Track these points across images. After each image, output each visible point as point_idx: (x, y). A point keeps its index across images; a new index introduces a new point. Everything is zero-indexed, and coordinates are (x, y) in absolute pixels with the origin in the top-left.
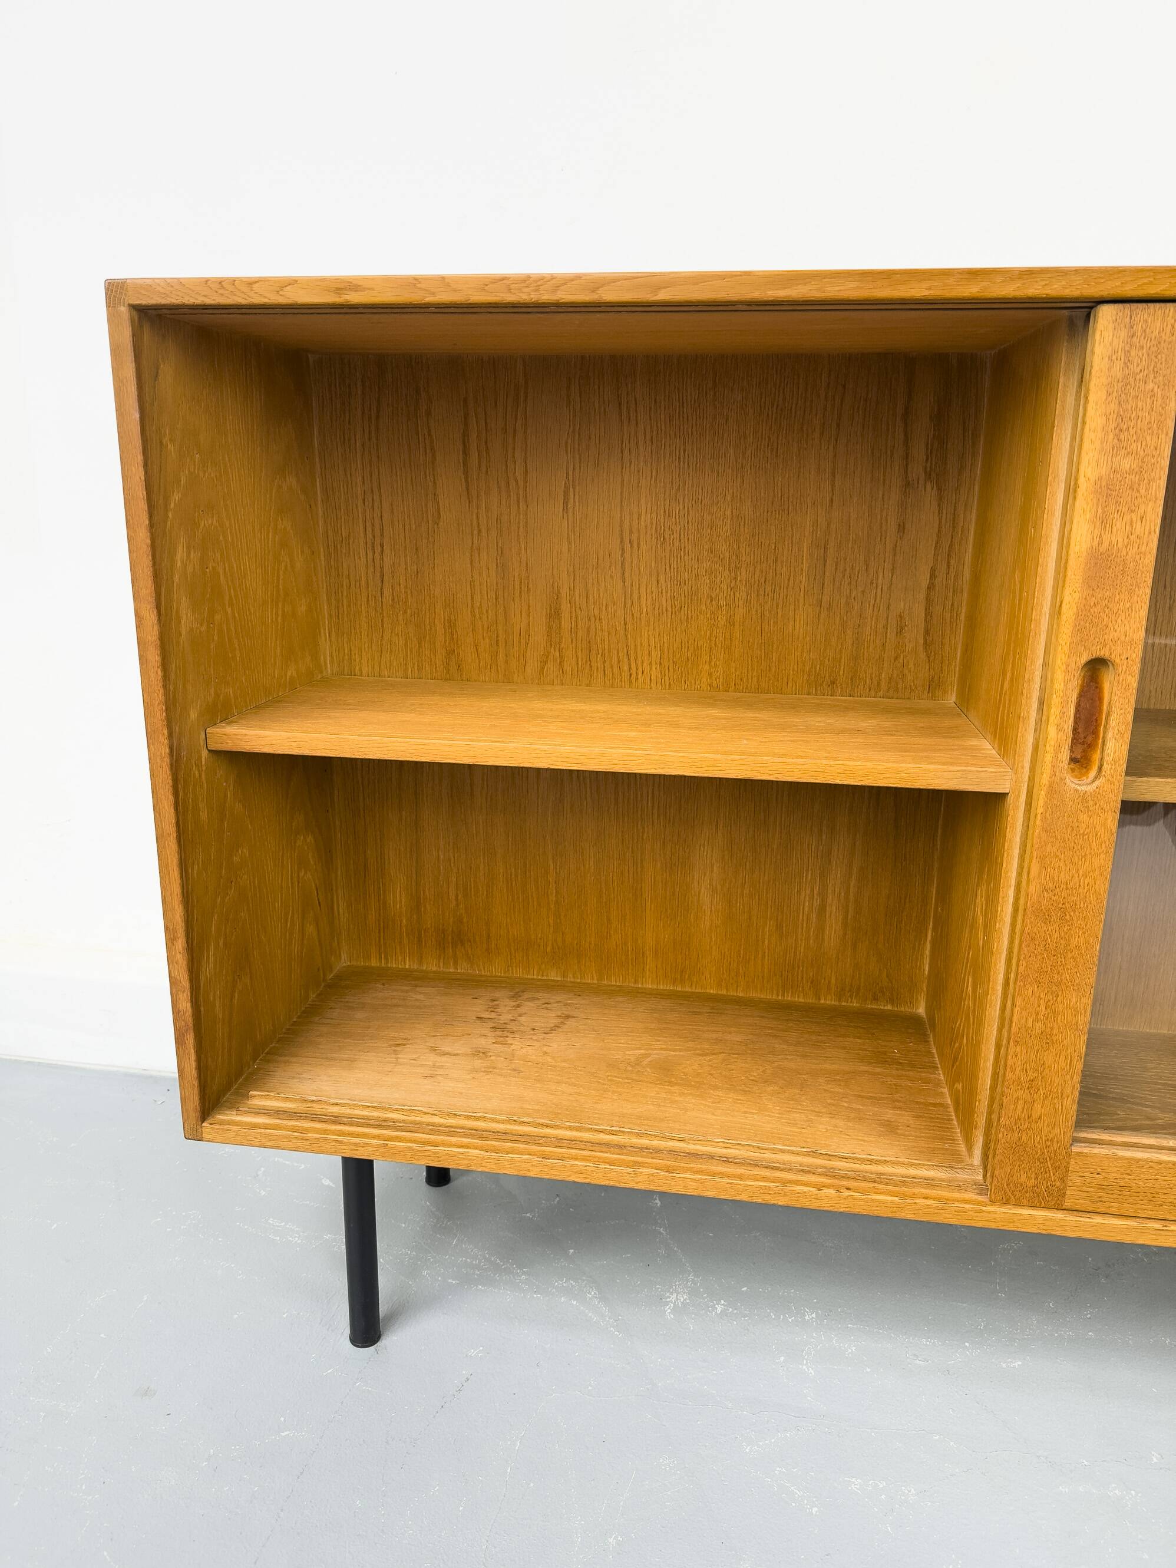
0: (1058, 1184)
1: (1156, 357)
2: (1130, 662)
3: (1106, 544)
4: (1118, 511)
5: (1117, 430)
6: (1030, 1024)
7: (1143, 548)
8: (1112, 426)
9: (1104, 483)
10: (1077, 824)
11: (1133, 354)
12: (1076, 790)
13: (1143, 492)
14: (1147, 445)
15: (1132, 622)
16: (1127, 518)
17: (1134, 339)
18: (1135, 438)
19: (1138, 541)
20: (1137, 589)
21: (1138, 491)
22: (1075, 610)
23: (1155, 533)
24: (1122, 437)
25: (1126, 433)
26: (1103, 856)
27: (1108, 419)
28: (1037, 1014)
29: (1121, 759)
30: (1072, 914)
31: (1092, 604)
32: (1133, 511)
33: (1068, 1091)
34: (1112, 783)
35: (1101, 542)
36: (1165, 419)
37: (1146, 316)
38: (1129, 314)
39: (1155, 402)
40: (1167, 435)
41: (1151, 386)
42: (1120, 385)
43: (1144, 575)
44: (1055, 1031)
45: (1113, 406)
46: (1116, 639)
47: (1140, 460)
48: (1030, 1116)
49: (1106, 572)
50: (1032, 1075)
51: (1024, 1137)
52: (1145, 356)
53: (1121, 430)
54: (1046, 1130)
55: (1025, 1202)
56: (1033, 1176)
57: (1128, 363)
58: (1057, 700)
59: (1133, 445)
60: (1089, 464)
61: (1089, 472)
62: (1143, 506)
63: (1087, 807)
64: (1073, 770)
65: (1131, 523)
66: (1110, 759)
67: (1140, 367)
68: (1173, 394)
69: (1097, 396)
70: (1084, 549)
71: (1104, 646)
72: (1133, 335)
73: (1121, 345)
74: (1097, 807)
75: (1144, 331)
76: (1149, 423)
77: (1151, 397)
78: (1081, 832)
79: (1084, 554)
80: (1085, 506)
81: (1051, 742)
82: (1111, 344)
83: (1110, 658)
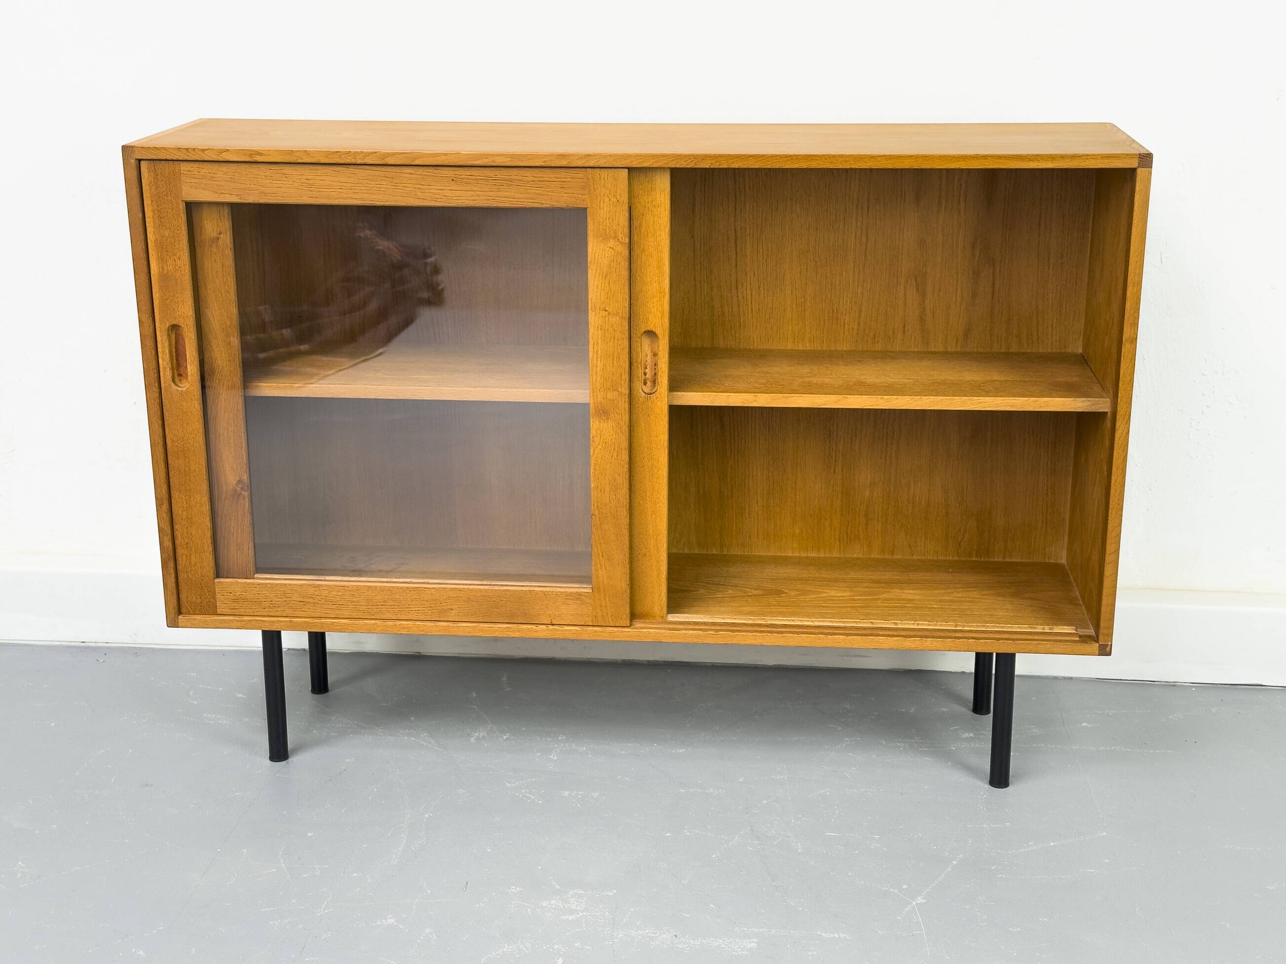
0: (212, 601)
1: (169, 185)
2: (190, 327)
3: (166, 271)
4: (168, 255)
5: (160, 218)
6: (180, 513)
7: (183, 272)
8: (157, 216)
9: (159, 242)
10: (181, 407)
11: (159, 183)
12: (176, 390)
13: (177, 246)
14: (174, 225)
15: (185, 307)
16: (172, 258)
17: (158, 177)
18: (168, 221)
19: (180, 269)
20: (185, 292)
21: (175, 245)
22: (158, 301)
23: (187, 265)
24: (162, 221)
25: (163, 219)
26: (197, 423)
27: (154, 213)
28: (183, 507)
29: (195, 373)
30: (188, 453)
31: (166, 299)
32: (174, 255)
33: (206, 548)
34: (193, 386)
35: (163, 268)
36: (180, 213)
37: (161, 166)
39: (173, 205)
40: (182, 220)
41: (170, 198)
42: (156, 197)
44: (193, 517)
45: (155, 207)
46: (180, 315)
47: (173, 231)
48: (190, 564)
49: (168, 284)
50: (186, 540)
51: (190, 577)
52: (164, 185)
54: (199, 570)
55: (197, 612)
56: (199, 597)
57: (157, 188)
58: (159, 345)
59: (168, 225)
60: (150, 233)
61: (151, 237)
62: (178, 253)
63: (184, 398)
64: (180, 380)
65: (175, 260)
66: (190, 374)
67: (164, 189)
68: (180, 202)
69: (147, 202)
70: (156, 273)
71: (175, 319)
72: (157, 175)
73: (153, 179)
74: (189, 398)
75: (161, 173)
76: (173, 215)
77: (171, 203)
78: (184, 411)
79: (157, 275)
80: (152, 252)
81: (161, 366)
82: (148, 178)
83: (180, 324)
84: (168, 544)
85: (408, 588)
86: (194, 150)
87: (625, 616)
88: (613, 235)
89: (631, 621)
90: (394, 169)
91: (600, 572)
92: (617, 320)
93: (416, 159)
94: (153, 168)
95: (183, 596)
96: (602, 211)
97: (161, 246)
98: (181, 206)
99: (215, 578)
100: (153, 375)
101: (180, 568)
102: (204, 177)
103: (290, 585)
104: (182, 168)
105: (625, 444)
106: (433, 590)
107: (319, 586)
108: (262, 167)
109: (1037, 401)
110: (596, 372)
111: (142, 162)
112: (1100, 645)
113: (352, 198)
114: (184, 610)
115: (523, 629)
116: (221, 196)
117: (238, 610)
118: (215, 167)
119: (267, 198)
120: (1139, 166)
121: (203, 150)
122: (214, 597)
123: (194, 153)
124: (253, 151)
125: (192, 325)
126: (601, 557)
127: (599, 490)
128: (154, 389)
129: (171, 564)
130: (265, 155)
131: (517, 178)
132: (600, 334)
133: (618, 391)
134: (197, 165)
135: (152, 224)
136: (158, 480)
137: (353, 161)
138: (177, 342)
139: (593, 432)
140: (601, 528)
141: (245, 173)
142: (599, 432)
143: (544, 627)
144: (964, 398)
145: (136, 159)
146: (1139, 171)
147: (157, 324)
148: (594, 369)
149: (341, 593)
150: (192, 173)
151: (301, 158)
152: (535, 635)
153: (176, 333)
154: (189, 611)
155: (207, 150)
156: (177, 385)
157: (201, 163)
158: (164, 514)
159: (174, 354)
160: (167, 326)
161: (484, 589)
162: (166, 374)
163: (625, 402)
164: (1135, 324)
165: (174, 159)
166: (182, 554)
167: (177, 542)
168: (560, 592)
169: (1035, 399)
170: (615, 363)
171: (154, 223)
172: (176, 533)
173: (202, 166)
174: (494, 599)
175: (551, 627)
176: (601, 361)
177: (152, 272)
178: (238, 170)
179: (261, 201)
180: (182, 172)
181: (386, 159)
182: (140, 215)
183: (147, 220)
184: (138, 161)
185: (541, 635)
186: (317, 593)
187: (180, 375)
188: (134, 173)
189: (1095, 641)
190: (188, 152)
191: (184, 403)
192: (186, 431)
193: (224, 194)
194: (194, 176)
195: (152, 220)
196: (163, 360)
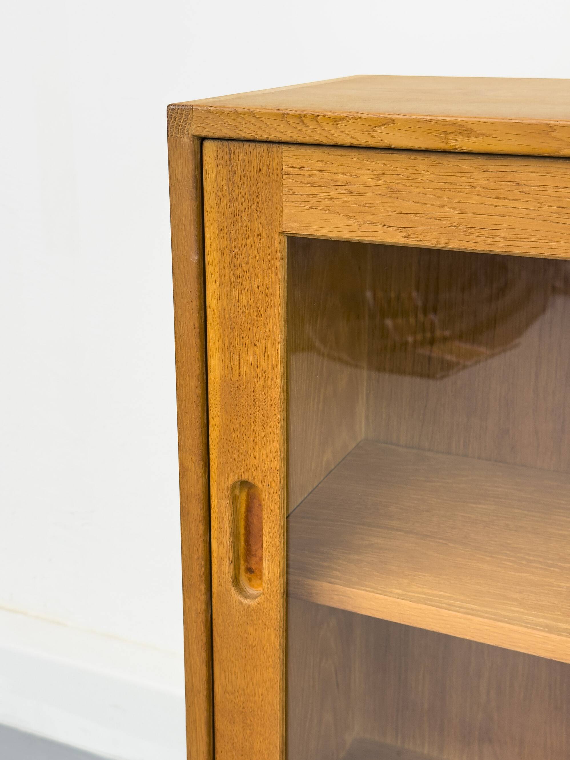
1: (257, 196)
2: (272, 490)
3: (236, 374)
4: (243, 344)
5: (232, 266)
7: (269, 382)
8: (227, 261)
9: (227, 316)
10: (245, 635)
11: (236, 192)
12: (241, 603)
13: (262, 327)
14: (260, 283)
15: (268, 451)
16: (252, 351)
17: (236, 178)
18: (248, 274)
19: (264, 374)
20: (268, 421)
21: (258, 327)
22: (218, 433)
23: (278, 369)
24: (237, 272)
25: (240, 269)
26: (271, 669)
27: (222, 254)
29: (275, 580)
30: (252, 719)
31: (232, 429)
32: (256, 345)
34: (270, 602)
35: (231, 372)
36: (273, 259)
37: (243, 155)
38: (228, 152)
39: (261, 241)
40: (276, 274)
41: (256, 225)
42: (229, 221)
43: (273, 408)
45: (225, 242)
46: (257, 465)
47: (256, 296)
49: (240, 401)
52: (247, 195)
53: (235, 266)
57: (233, 200)
58: (214, 516)
59: (248, 281)
60: (212, 296)
61: (213, 303)
62: (264, 342)
63: (252, 620)
64: (250, 580)
65: (256, 356)
66: (267, 578)
67: (245, 205)
68: (276, 235)
69: (210, 230)
70: (218, 376)
71: (248, 470)
72: (234, 173)
73: (225, 182)
74: (260, 622)
75: (243, 170)
76: (259, 261)
77: (258, 236)
78: (250, 643)
79: (219, 381)
80: (213, 335)
81: (214, 554)
82: (216, 180)
83: (256, 482)
86: (316, 121)
94: (227, 157)
98: (277, 245)
100: (199, 570)
102: (331, 183)
104: (287, 160)
108: (466, 163)
111: (207, 144)
116: (365, 227)
119: (468, 238)
121: (336, 120)
123: (312, 125)
124: (451, 124)
128: (198, 594)
130: (480, 135)
134: (319, 154)
135: (217, 276)
138: (249, 510)
141: (425, 178)
145: (194, 136)
147: (212, 475)
150: (307, 172)
153: (248, 495)
155: (344, 119)
156: (241, 592)
157: (327, 150)
159: (242, 531)
160: (231, 483)
162: (223, 569)
165: (271, 138)
171: (220, 276)
177: (211, 375)
178: (410, 171)
179: (454, 245)
180: (285, 168)
182: (195, 258)
183: (209, 269)
184: (199, 142)
187: (250, 570)
188: (190, 168)
190: (303, 123)
191: (251, 630)
192: (251, 679)
193: (372, 223)
194: (309, 179)
195: (217, 269)
196: (219, 544)
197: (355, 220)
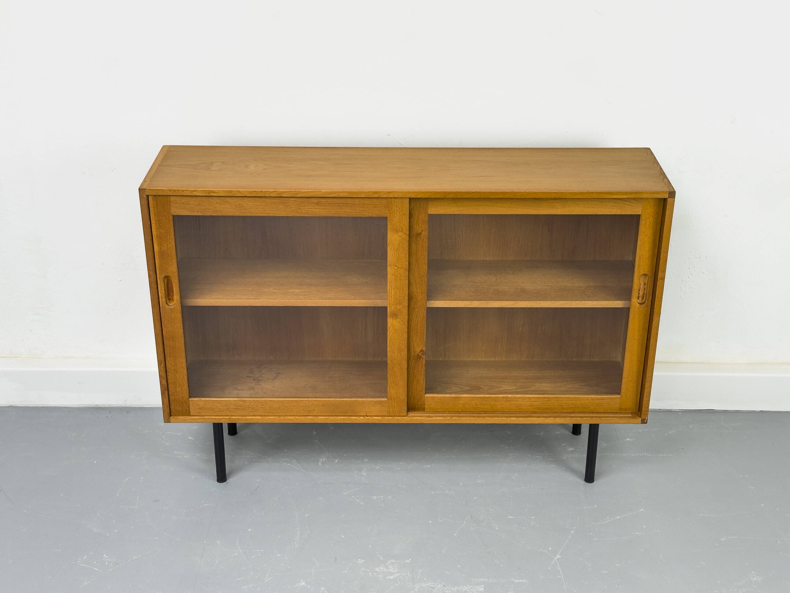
0: (188, 409)
1: (164, 207)
2: (175, 277)
3: (162, 249)
4: (163, 242)
6: (170, 367)
7: (172, 250)
8: (158, 223)
10: (170, 316)
12: (169, 308)
13: (169, 237)
14: (167, 227)
15: (173, 267)
16: (166, 243)
17: (158, 203)
18: (163, 225)
19: (170, 249)
20: (172, 260)
21: (167, 237)
22: (158, 265)
23: (174, 247)
24: (160, 225)
25: (161, 224)
26: (179, 324)
27: (156, 221)
28: (172, 364)
29: (178, 300)
30: (175, 338)
31: (162, 263)
33: (185, 385)
34: (177, 306)
35: (161, 249)
36: (170, 221)
37: (160, 199)
39: (166, 217)
40: (171, 224)
41: (165, 214)
42: (157, 213)
44: (178, 369)
45: (157, 218)
46: (170, 271)
47: (166, 230)
48: (176, 391)
49: (163, 256)
50: (174, 381)
51: (176, 398)
52: (162, 207)
53: (160, 224)
54: (181, 394)
55: (180, 415)
56: (181, 407)
57: (158, 208)
58: (159, 287)
59: (163, 227)
60: (154, 231)
61: (154, 233)
62: (169, 241)
63: (173, 312)
64: (170, 302)
65: (167, 245)
66: (176, 300)
67: (161, 209)
68: (170, 216)
69: (152, 216)
70: (157, 250)
71: (167, 273)
72: (158, 202)
73: (155, 205)
74: (175, 311)
75: (160, 202)
76: (166, 222)
78: (173, 318)
79: (158, 252)
80: (155, 241)
81: (160, 296)
82: (153, 204)
83: (170, 276)
84: (164, 383)
85: (291, 400)
87: (404, 411)
88: (401, 230)
89: (407, 413)
90: (286, 199)
91: (392, 390)
92: (402, 271)
93: (297, 194)
94: (156, 199)
95: (172, 407)
96: (395, 218)
97: (159, 237)
98: (170, 218)
99: (189, 398)
100: (156, 301)
101: (171, 394)
102: (183, 203)
103: (229, 400)
104: (171, 199)
105: (406, 330)
106: (305, 401)
107: (245, 401)
108: (215, 198)
109: (614, 303)
110: (391, 296)
111: (149, 196)
112: (642, 419)
113: (263, 213)
114: (172, 414)
115: (352, 419)
116: (193, 212)
117: (202, 413)
118: (190, 198)
119: (217, 213)
120: (669, 198)
121: (183, 191)
122: (189, 408)
123: (178, 192)
124: (210, 191)
125: (177, 276)
126: (393, 384)
127: (392, 352)
128: (157, 308)
129: (166, 392)
130: (217, 193)
131: (351, 203)
132: (393, 278)
133: (402, 305)
134: (179, 197)
135: (155, 227)
136: (159, 352)
137: (264, 195)
138: (168, 283)
139: (389, 325)
140: (393, 370)
141: (206, 201)
142: (392, 325)
143: (362, 418)
144: (577, 302)
145: (146, 195)
146: (668, 199)
147: (158, 276)
148: (390, 294)
149: (256, 404)
150: (177, 201)
151: (236, 194)
152: (358, 422)
153: (167, 279)
154: (176, 414)
155: (185, 190)
156: (168, 305)
157: (181, 197)
158: (162, 368)
159: (166, 289)
160: (163, 277)
161: (332, 400)
162: (163, 300)
163: (406, 310)
164: (664, 271)
165: (167, 195)
166: (172, 387)
167: (169, 381)
168: (371, 400)
169: (613, 302)
170: (401, 291)
172: (168, 377)
173: (183, 198)
174: (337, 405)
175: (367, 418)
176: (394, 290)
177: (155, 251)
178: (202, 200)
179: (214, 215)
180: (171, 201)
181: (282, 195)
182: (149, 223)
183: (153, 224)
185: (361, 422)
186: (244, 404)
187: (169, 299)
188: (146, 202)
189: (639, 416)
190: (175, 191)
191: (173, 314)
192: (174, 328)
193: (194, 211)
194: (178, 203)
195: (155, 225)
196: (161, 293)
197: (190, 211)
